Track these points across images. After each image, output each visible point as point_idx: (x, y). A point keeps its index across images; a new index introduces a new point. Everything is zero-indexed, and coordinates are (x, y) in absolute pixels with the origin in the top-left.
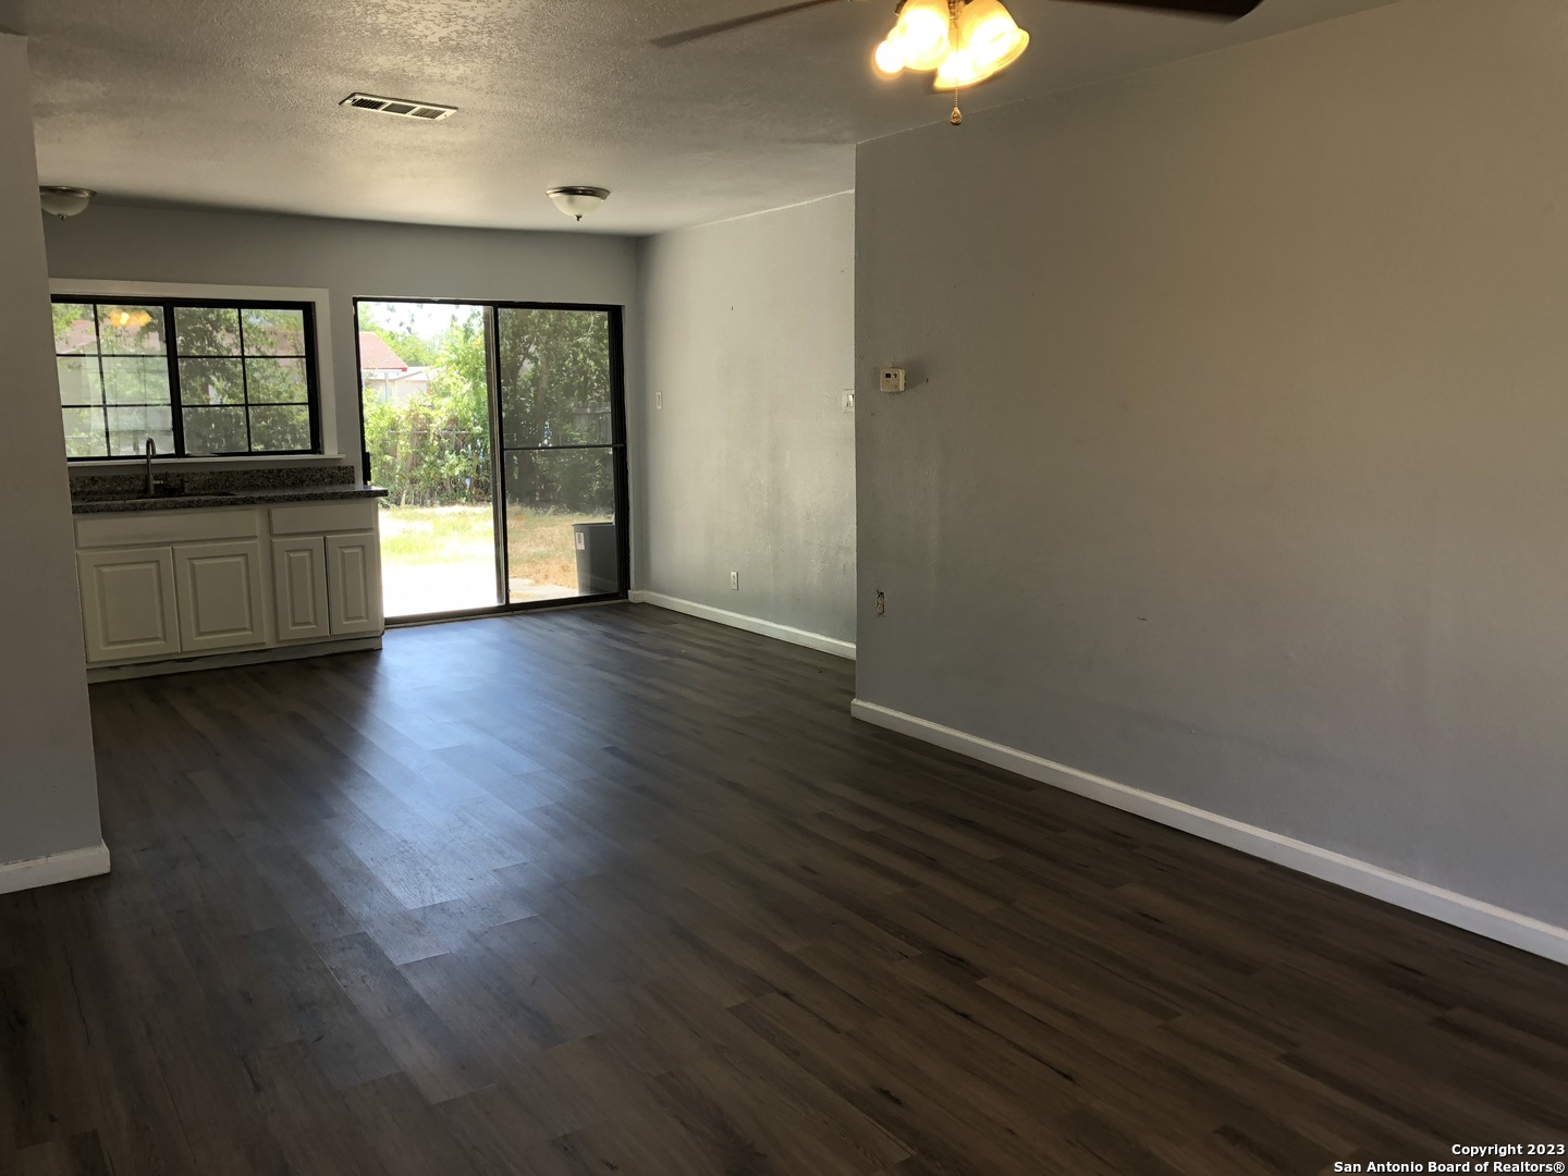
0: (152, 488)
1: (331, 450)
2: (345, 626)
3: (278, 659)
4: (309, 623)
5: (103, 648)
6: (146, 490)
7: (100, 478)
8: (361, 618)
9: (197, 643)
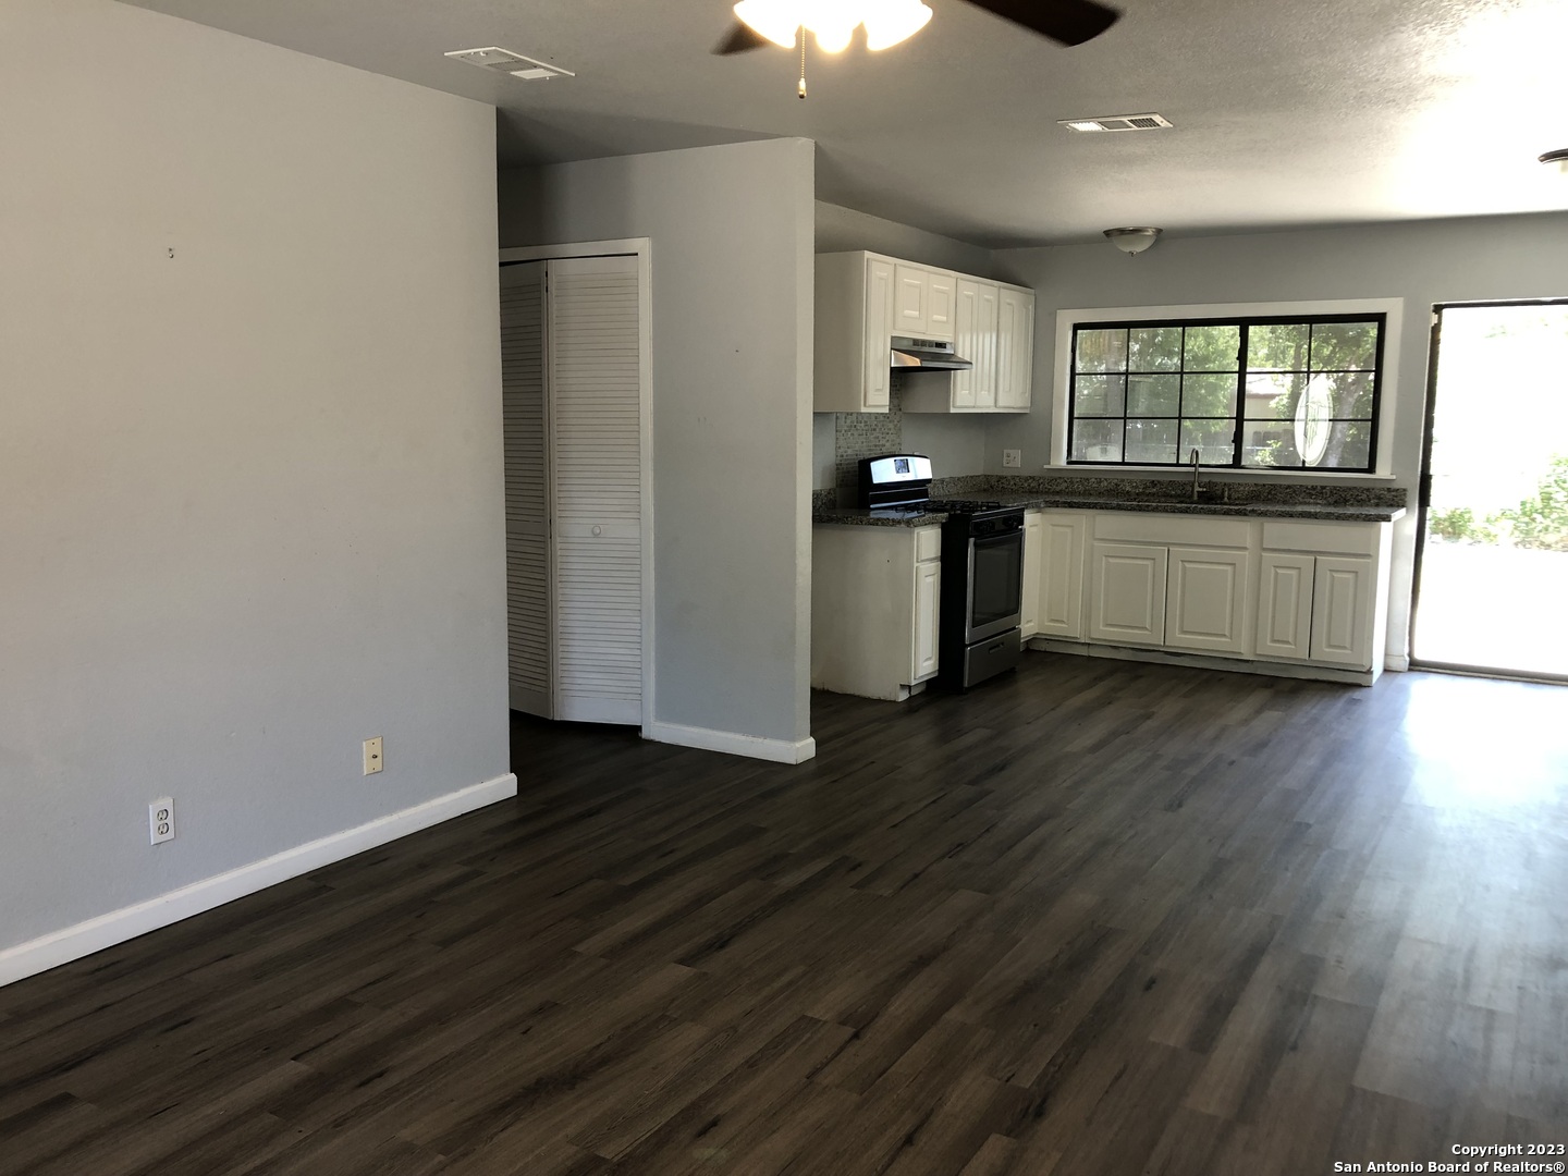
0: (1196, 493)
1: (1384, 471)
2: (1325, 653)
3: (1258, 673)
4: (1288, 643)
5: (1101, 628)
6: (1191, 496)
7: (1159, 482)
8: (1345, 648)
9: (1179, 640)
